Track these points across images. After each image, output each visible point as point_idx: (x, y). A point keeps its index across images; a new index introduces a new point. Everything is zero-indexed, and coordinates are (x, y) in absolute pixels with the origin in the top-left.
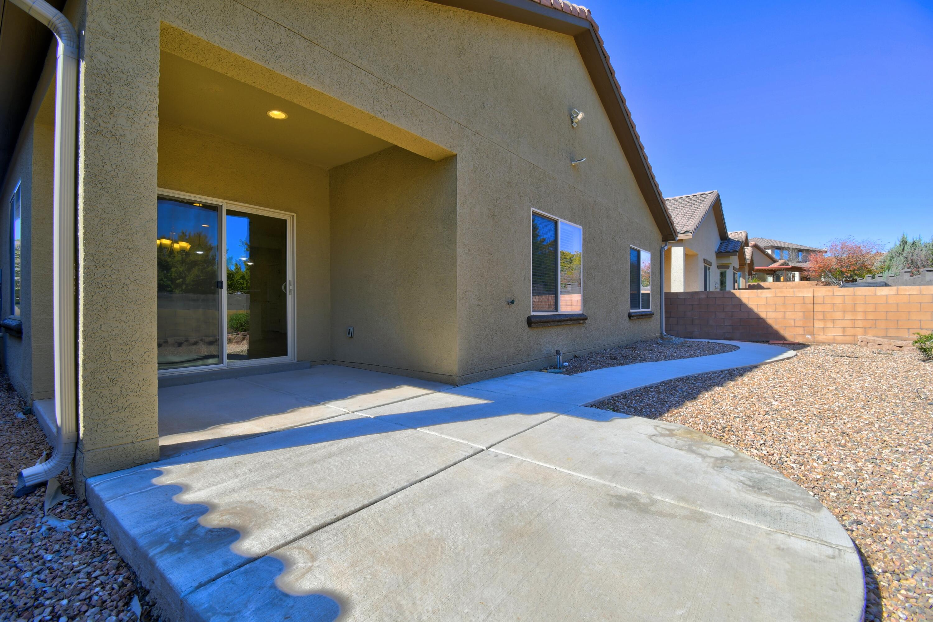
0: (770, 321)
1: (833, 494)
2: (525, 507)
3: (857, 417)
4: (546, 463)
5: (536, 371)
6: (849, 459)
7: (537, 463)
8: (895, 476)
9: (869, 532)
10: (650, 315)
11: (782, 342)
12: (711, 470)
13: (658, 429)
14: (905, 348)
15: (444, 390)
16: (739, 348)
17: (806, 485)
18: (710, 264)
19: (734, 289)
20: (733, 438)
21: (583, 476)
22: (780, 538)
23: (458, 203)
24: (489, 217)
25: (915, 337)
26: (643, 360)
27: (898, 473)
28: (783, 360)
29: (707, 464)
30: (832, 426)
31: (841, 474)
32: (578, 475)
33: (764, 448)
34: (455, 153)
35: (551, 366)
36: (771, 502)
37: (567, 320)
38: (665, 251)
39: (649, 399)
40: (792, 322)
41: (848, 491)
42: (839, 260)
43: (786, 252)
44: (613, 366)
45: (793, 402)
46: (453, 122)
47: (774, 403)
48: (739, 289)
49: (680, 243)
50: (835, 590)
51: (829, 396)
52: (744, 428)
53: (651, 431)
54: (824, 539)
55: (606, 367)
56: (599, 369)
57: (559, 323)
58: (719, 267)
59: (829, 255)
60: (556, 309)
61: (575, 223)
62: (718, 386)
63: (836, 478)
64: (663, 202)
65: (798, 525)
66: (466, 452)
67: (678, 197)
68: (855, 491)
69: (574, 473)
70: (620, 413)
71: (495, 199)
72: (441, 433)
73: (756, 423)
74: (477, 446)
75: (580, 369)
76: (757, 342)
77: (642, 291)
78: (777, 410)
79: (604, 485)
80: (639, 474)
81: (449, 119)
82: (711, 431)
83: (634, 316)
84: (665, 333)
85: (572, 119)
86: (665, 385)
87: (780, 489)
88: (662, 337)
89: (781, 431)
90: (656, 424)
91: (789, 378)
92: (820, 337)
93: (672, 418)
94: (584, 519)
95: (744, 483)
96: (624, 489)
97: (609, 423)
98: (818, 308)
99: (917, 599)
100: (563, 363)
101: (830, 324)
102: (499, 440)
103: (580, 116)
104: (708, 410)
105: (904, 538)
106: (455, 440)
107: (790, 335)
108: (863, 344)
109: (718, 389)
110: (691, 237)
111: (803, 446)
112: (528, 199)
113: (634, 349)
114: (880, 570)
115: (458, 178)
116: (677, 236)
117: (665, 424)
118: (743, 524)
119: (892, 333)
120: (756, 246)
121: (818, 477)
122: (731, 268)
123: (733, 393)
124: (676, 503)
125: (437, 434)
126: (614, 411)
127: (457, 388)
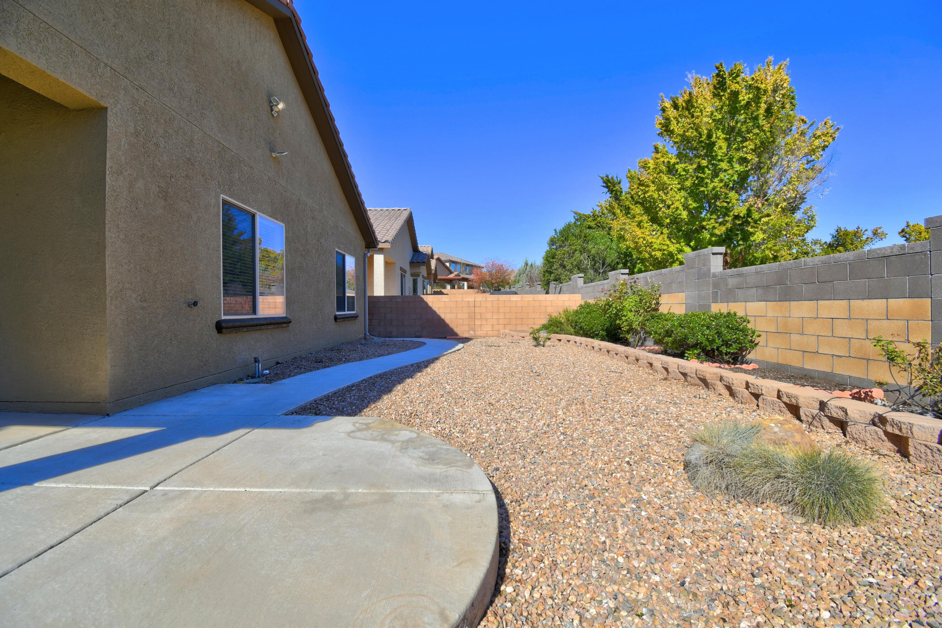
0: (447, 321)
1: (483, 452)
2: (203, 545)
3: (498, 390)
4: (233, 487)
5: (229, 383)
6: (493, 422)
7: (221, 490)
8: (518, 430)
9: (503, 475)
10: (355, 317)
11: (455, 337)
12: (398, 453)
13: (357, 425)
14: (526, 338)
15: (85, 424)
16: (425, 344)
17: (466, 449)
18: (405, 272)
19: (423, 294)
20: (418, 421)
21: (277, 490)
22: (446, 496)
23: (108, 172)
24: (159, 196)
25: (531, 330)
26: (348, 361)
27: (519, 427)
28: (455, 351)
29: (395, 448)
30: (483, 399)
31: (487, 435)
32: (272, 490)
33: (439, 425)
34: (103, 104)
35: (248, 376)
36: (440, 468)
37: (268, 324)
38: (368, 258)
39: (350, 397)
40: (462, 321)
41: (491, 447)
42: (491, 275)
43: (459, 266)
44: (318, 369)
45: (460, 384)
46: (103, 65)
47: (448, 387)
48: (427, 294)
49: (381, 251)
50: (480, 527)
51: (482, 377)
52: (426, 411)
53: (350, 427)
54: (474, 489)
55: (311, 371)
56: (304, 374)
57: (258, 328)
58: (412, 275)
59: (484, 270)
60: (254, 312)
61: (277, 219)
62: (409, 378)
63: (485, 439)
64: (366, 211)
65: (458, 482)
66: (118, 499)
67: (379, 209)
68: (496, 446)
69: (267, 490)
70: (322, 415)
71: (169, 175)
72: (77, 483)
73: (435, 405)
74: (136, 488)
75: (284, 376)
76: (439, 338)
77: (347, 295)
78: (449, 392)
79: (300, 493)
80: (335, 473)
81: (95, 58)
82: (401, 418)
83: (340, 319)
84: (368, 334)
85: (271, 107)
86: (366, 383)
87: (447, 457)
88: (365, 338)
89: (451, 409)
90: (354, 421)
91: (458, 366)
92: (479, 333)
93: (370, 412)
94: (276, 536)
95: (422, 458)
96: (318, 492)
97: (309, 428)
98: (477, 310)
99: (529, 516)
100: (262, 371)
101: (484, 323)
102: (170, 474)
103: (281, 106)
104: (400, 400)
105: (523, 474)
106: (102, 487)
107: (461, 331)
108: (503, 336)
109: (409, 381)
110: (389, 247)
111: (465, 418)
112: (217, 183)
113: (339, 350)
114: (509, 502)
115: (108, 139)
116: (378, 244)
117: (363, 419)
118: (420, 493)
119: (519, 328)
120: (438, 260)
121: (474, 440)
122: (421, 276)
123: (419, 382)
124: (368, 491)
125: (70, 485)
126: (316, 414)
127: (107, 418)
